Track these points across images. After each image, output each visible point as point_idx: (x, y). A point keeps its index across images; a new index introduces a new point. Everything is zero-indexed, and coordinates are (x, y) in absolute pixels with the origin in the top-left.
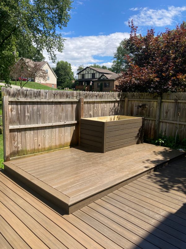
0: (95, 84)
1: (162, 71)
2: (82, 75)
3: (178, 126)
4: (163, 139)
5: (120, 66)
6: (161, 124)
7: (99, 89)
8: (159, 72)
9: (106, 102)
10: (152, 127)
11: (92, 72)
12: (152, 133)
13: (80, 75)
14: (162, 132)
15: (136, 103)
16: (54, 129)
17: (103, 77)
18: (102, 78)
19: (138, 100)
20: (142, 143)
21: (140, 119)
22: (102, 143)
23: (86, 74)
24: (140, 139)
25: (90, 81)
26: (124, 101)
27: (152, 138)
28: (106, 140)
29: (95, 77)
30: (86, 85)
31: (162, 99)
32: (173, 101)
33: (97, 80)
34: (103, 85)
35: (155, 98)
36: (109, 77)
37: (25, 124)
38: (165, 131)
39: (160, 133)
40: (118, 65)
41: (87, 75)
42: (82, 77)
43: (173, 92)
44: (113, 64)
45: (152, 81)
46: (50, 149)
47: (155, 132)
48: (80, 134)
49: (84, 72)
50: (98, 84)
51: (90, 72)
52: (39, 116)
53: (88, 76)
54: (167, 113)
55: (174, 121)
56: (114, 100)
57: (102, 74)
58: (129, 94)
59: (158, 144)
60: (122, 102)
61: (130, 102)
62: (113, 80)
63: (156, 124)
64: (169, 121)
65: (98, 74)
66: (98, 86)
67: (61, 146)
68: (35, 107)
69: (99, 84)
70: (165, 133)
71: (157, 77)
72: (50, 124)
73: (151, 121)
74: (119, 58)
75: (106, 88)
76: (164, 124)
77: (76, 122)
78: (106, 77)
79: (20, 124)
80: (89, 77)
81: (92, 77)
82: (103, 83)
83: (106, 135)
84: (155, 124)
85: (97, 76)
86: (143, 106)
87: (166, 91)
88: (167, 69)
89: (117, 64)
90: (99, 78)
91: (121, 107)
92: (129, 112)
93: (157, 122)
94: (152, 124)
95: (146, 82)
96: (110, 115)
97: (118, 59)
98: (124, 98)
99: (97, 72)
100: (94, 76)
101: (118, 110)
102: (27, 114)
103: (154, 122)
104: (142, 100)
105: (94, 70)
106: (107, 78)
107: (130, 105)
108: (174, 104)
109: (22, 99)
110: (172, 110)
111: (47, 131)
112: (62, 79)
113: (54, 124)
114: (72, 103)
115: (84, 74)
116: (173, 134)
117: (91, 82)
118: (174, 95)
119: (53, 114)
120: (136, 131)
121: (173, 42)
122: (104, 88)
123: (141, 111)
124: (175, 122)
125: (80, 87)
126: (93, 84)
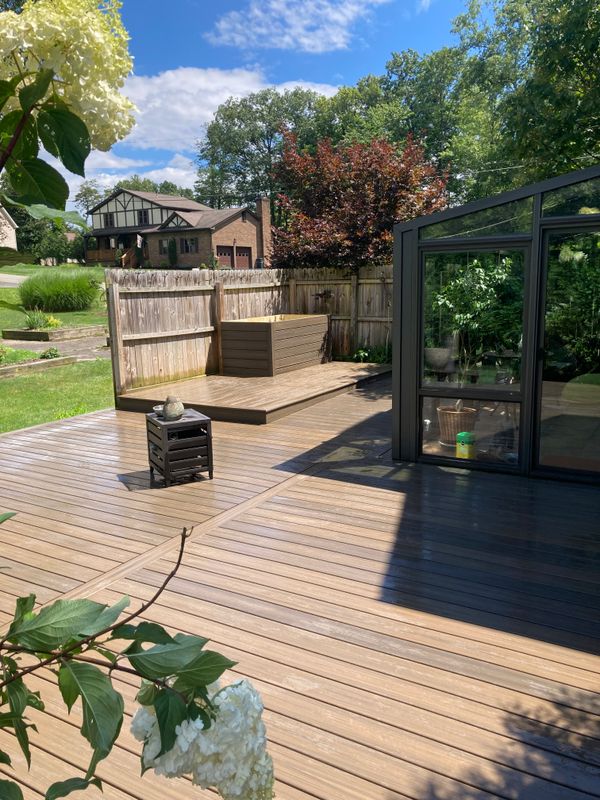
0: (153, 243)
1: (355, 227)
2: (106, 215)
3: (389, 325)
4: (365, 350)
5: (221, 183)
6: (360, 324)
7: (165, 258)
8: (351, 228)
9: (258, 290)
10: (345, 332)
11: (138, 206)
12: (345, 345)
13: (97, 217)
14: (363, 340)
15: (311, 290)
16: (180, 342)
17: (175, 220)
18: (171, 225)
19: (316, 283)
20: (330, 361)
21: (323, 318)
22: (269, 360)
23: (117, 212)
24: (326, 354)
25: (135, 235)
26: (288, 286)
27: (346, 353)
28: (275, 355)
29: (150, 223)
30: (121, 246)
31: (358, 278)
32: (378, 281)
33: (155, 229)
34: (179, 246)
35: (346, 277)
36: (194, 220)
37: (138, 332)
38: (369, 338)
39: (359, 341)
40: (213, 183)
41: (121, 216)
42: (106, 223)
43: (377, 264)
44: (198, 179)
45: (340, 245)
46: (176, 378)
47: (351, 342)
48: (220, 351)
49: (111, 207)
50: (161, 242)
51: (130, 207)
52: (156, 318)
53: (126, 220)
54: (369, 303)
55: (382, 317)
56: (272, 285)
57: (170, 213)
58: (297, 272)
59: (358, 360)
60: (285, 287)
61: (299, 288)
62: (208, 231)
63: (352, 325)
64: (374, 319)
65: (157, 212)
66: (162, 251)
67: (193, 374)
68: (151, 302)
69: (165, 244)
70: (369, 342)
71: (347, 239)
72: (174, 333)
73: (341, 322)
74: (217, 158)
75: (189, 255)
76: (366, 325)
77: (212, 329)
78: (183, 220)
79: (132, 331)
80: (131, 223)
81: (140, 220)
82: (178, 238)
83: (276, 346)
84: (349, 327)
85: (156, 218)
86: (326, 295)
87: (364, 263)
88: (364, 223)
89: (212, 177)
90: (164, 226)
91: (283, 298)
92: (300, 308)
93: (353, 322)
94: (344, 327)
95: (328, 249)
96: (265, 315)
97: (212, 163)
98: (288, 280)
99: (154, 206)
100: (146, 220)
101: (278, 303)
102: (140, 315)
103: (347, 322)
104: (323, 282)
105: (143, 200)
106: (189, 225)
107: (300, 294)
108: (379, 287)
109: (134, 289)
110: (377, 298)
111: (170, 344)
112: (28, 232)
113: (181, 332)
114: (203, 293)
115: (111, 214)
116: (382, 341)
117: (139, 237)
118: (379, 271)
119: (176, 314)
120: (318, 340)
121: (370, 169)
122: (183, 256)
123: (324, 303)
124: (384, 319)
125: (102, 253)
126: (144, 243)
